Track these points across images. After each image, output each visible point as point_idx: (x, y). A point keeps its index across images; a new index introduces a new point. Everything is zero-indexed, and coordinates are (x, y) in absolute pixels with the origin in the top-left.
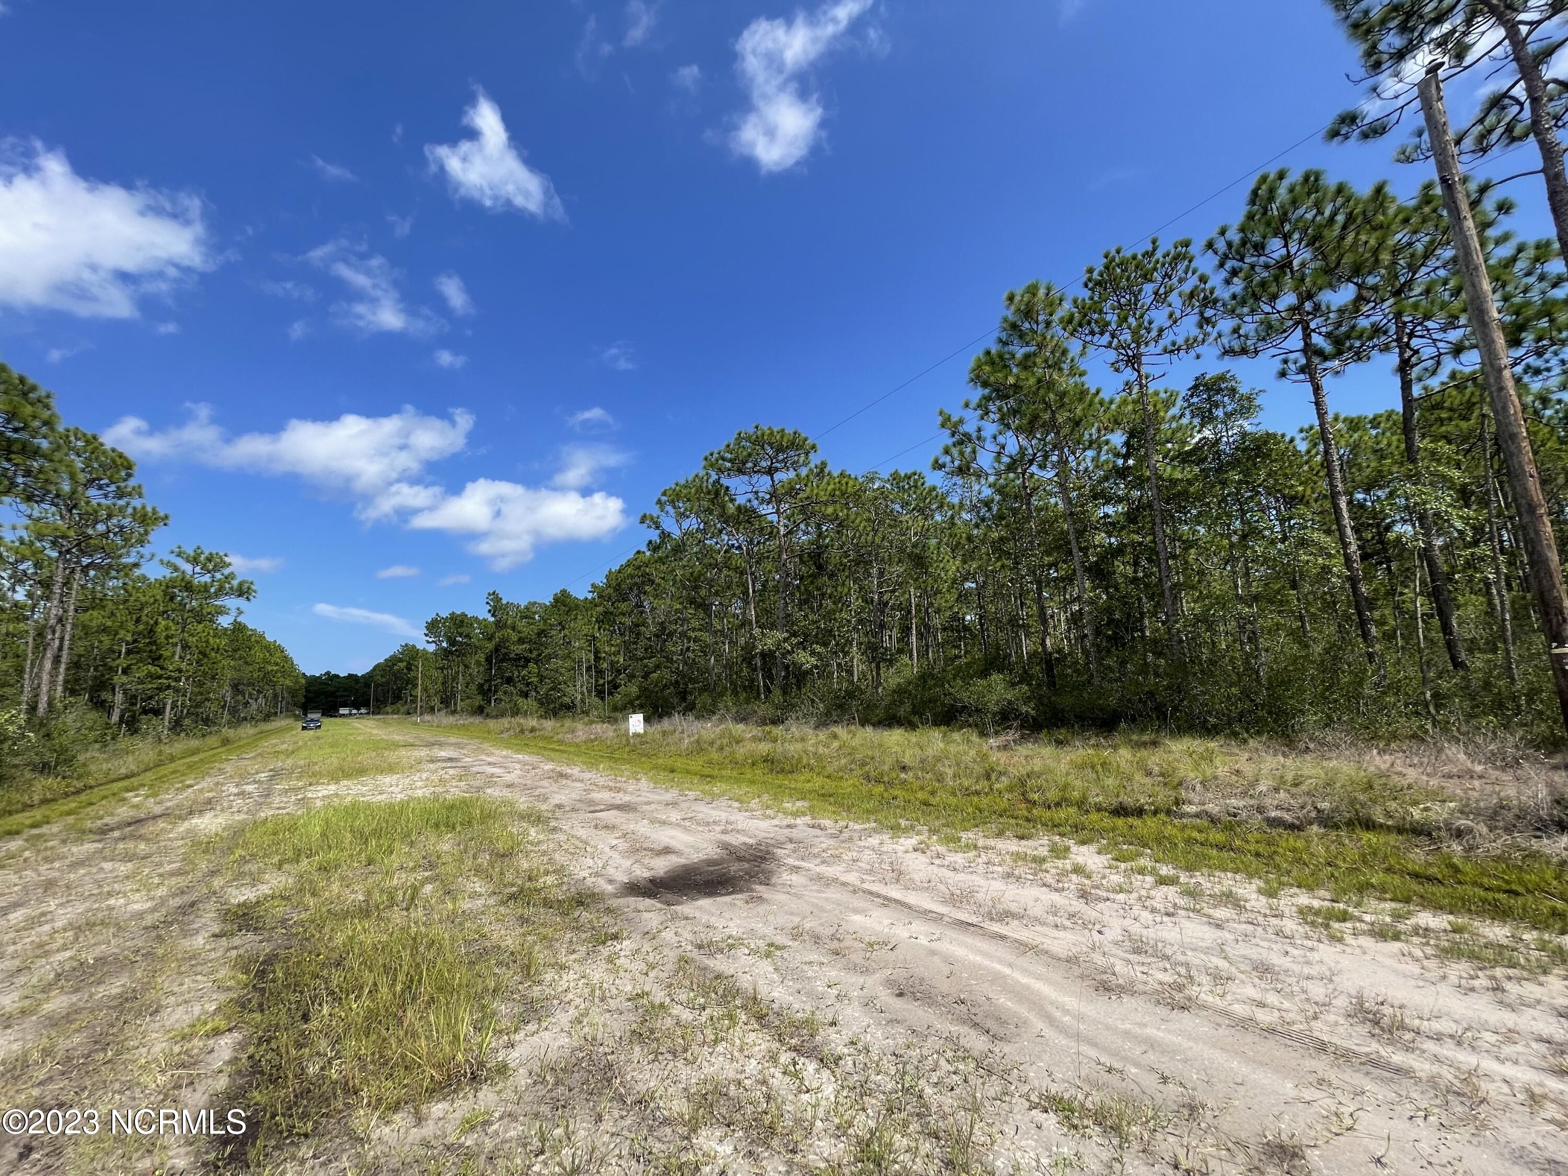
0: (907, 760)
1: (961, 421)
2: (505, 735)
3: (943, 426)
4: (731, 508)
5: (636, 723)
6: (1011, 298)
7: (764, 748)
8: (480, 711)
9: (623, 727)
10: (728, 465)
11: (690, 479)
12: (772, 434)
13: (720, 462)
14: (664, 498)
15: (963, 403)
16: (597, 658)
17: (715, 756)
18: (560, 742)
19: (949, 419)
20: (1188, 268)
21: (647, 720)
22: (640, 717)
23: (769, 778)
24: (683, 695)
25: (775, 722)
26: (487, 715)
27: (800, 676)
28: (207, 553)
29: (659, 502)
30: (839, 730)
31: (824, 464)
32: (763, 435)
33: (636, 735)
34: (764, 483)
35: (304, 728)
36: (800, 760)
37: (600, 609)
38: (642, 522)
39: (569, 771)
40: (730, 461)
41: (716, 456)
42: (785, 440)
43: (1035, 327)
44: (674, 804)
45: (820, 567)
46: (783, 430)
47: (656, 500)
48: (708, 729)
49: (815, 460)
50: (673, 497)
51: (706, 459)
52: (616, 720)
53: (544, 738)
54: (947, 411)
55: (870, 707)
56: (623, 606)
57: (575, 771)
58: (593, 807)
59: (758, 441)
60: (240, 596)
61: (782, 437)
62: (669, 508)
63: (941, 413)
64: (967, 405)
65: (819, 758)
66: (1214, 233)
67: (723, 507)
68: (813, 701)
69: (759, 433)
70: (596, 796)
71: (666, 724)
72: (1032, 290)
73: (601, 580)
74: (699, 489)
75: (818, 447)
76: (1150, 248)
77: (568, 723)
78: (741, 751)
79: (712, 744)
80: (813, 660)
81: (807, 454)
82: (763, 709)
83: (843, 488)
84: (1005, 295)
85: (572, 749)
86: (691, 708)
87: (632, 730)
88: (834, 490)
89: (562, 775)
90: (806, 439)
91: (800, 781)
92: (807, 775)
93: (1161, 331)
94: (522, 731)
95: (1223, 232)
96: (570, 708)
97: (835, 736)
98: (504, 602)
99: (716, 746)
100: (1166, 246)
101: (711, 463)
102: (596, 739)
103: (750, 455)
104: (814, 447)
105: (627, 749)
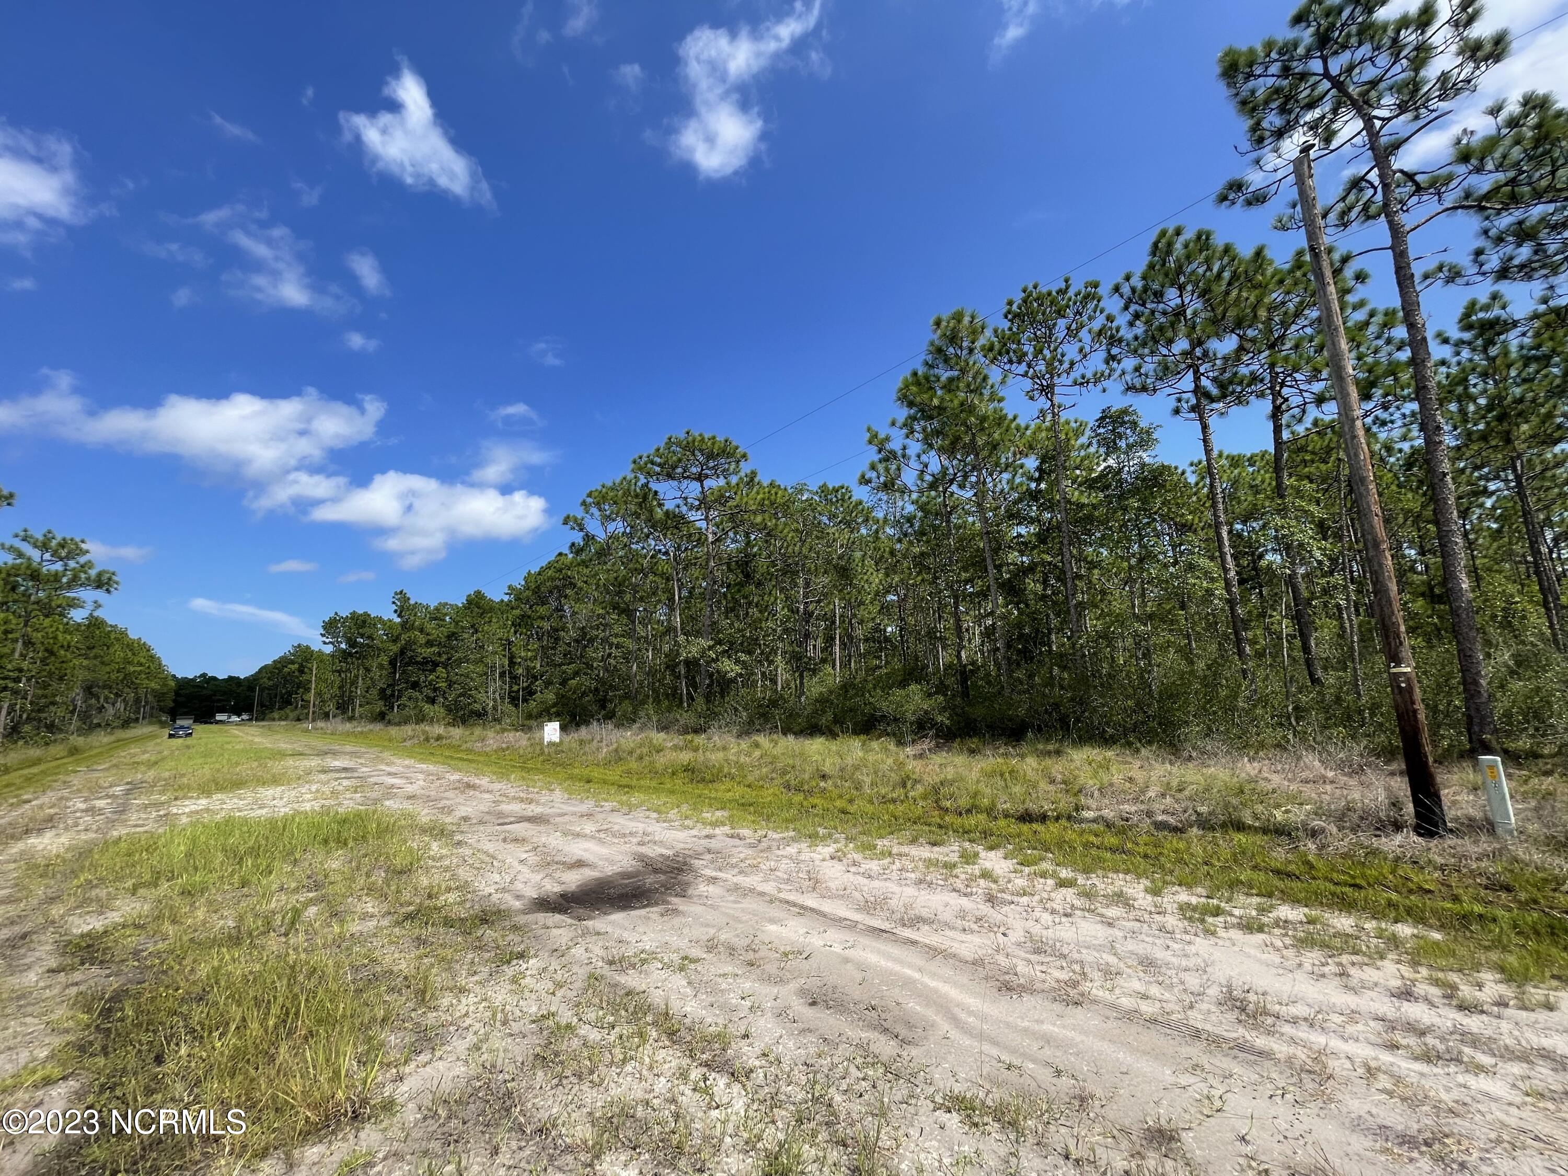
0: (827, 768)
1: (887, 439)
2: (408, 743)
3: (870, 442)
4: (659, 513)
5: (552, 731)
6: (938, 323)
7: (685, 757)
8: (381, 717)
9: (537, 735)
10: (658, 469)
11: (618, 481)
12: (703, 440)
13: (649, 466)
14: (589, 500)
15: (890, 420)
16: (512, 663)
17: (634, 765)
18: (469, 751)
19: (876, 436)
20: (1097, 306)
21: (563, 728)
22: (556, 725)
23: (689, 788)
24: (603, 703)
25: (696, 731)
26: (389, 722)
27: (724, 685)
28: (59, 538)
29: (584, 503)
30: (761, 739)
31: (754, 474)
32: (694, 441)
33: (551, 744)
34: (693, 489)
35: (171, 736)
36: (721, 769)
37: (517, 612)
38: (565, 523)
39: (477, 781)
40: (659, 465)
41: (645, 459)
42: (716, 447)
43: (959, 352)
44: (589, 815)
45: (747, 576)
46: (714, 438)
47: (581, 501)
48: (628, 738)
49: (745, 468)
50: (600, 499)
51: (634, 462)
52: (530, 728)
53: (450, 747)
54: (875, 428)
55: (792, 715)
56: (542, 610)
57: (484, 782)
58: (502, 819)
59: (689, 447)
60: (99, 587)
61: (713, 444)
62: (594, 510)
63: (869, 430)
64: (893, 424)
65: (741, 767)
66: (1120, 279)
67: (651, 511)
68: (736, 709)
69: (690, 439)
70: (505, 808)
71: (583, 732)
72: (958, 317)
73: (518, 582)
74: (627, 493)
75: (749, 456)
76: (1063, 286)
77: (478, 731)
78: (661, 760)
79: (631, 753)
80: (738, 669)
81: (738, 462)
82: (685, 717)
83: (773, 498)
84: (932, 321)
85: (482, 759)
86: (610, 716)
87: (547, 739)
88: (764, 499)
89: (469, 786)
90: (737, 448)
91: (721, 790)
92: (728, 784)
93: (1072, 364)
94: (427, 739)
95: (1128, 278)
96: (480, 715)
97: (757, 745)
98: (412, 602)
99: (635, 755)
100: (1077, 286)
101: (640, 467)
102: (508, 748)
103: (680, 460)
104: (744, 456)
105: (541, 758)
